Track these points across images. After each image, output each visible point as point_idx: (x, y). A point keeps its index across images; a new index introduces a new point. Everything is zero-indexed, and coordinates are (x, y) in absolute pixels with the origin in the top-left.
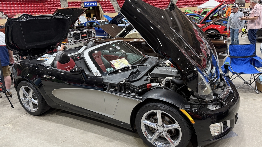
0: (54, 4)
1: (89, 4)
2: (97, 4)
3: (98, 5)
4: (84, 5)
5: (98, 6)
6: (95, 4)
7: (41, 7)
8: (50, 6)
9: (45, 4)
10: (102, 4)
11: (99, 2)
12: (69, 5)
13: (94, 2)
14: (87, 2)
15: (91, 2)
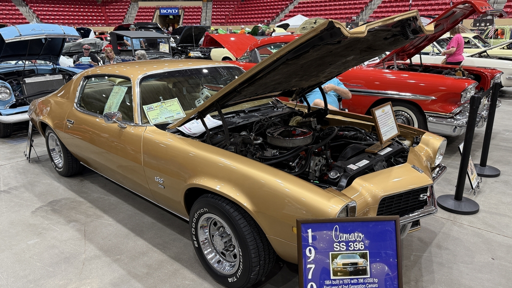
0: (119, 9)
1: (167, 11)
2: (178, 11)
3: (181, 13)
4: (160, 12)
7: (99, 12)
8: (111, 12)
9: (107, 9)
10: (187, 12)
11: (184, 8)
12: (138, 12)
13: (175, 8)
14: (164, 9)
15: (171, 8)
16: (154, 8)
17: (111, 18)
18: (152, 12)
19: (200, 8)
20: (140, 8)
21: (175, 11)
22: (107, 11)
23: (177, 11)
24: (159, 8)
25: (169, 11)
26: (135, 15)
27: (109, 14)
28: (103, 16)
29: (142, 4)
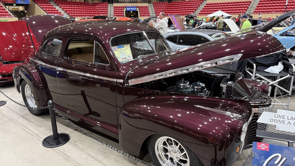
0: (103, 8)
1: (130, 9)
2: (136, 9)
4: (126, 9)
7: (93, 9)
8: (99, 9)
9: (97, 7)
10: (141, 9)
11: (139, 7)
12: (114, 9)
13: (134, 7)
14: (129, 7)
15: (132, 7)
16: (122, 7)
17: (100, 12)
18: (122, 9)
19: (148, 7)
20: (115, 7)
21: (135, 9)
22: (97, 8)
24: (126, 7)
25: (131, 9)
26: (113, 11)
27: (98, 10)
28: (95, 11)
29: (115, 5)
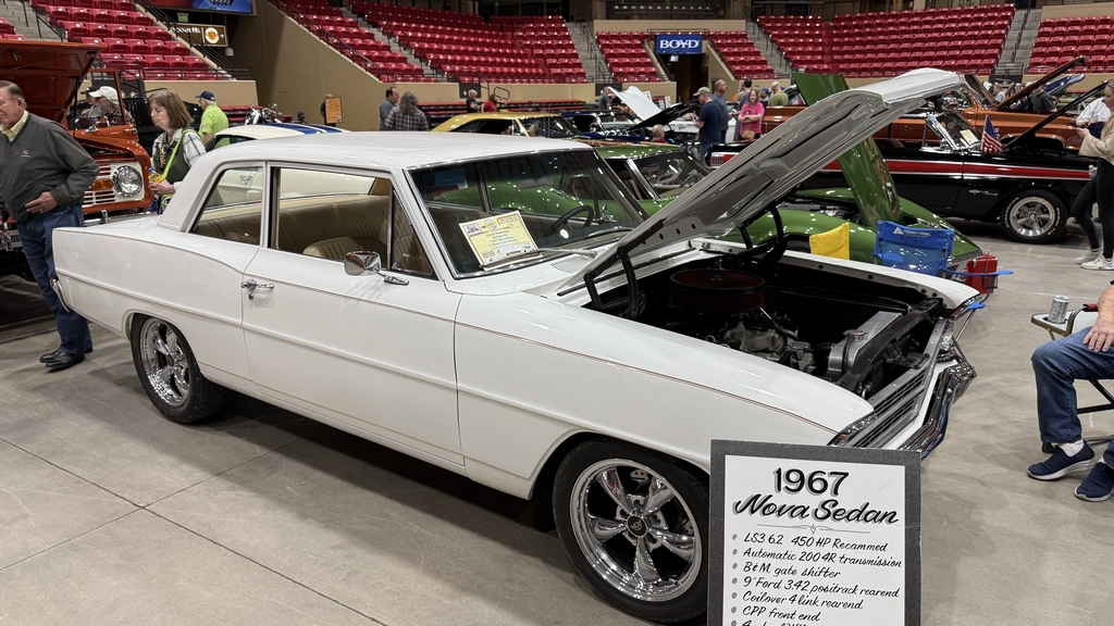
1: (674, 44)
3: (706, 46)
4: (657, 45)
5: (704, 51)
6: (693, 44)
7: (510, 46)
8: (539, 46)
9: (521, 37)
10: (721, 45)
11: (712, 37)
12: (605, 46)
13: (695, 36)
14: (669, 37)
16: (635, 36)
18: (638, 46)
19: (745, 36)
20: (603, 37)
22: (527, 42)
23: (697, 44)
25: (678, 43)
27: (537, 51)
